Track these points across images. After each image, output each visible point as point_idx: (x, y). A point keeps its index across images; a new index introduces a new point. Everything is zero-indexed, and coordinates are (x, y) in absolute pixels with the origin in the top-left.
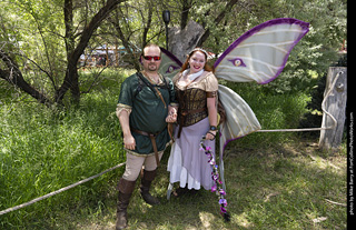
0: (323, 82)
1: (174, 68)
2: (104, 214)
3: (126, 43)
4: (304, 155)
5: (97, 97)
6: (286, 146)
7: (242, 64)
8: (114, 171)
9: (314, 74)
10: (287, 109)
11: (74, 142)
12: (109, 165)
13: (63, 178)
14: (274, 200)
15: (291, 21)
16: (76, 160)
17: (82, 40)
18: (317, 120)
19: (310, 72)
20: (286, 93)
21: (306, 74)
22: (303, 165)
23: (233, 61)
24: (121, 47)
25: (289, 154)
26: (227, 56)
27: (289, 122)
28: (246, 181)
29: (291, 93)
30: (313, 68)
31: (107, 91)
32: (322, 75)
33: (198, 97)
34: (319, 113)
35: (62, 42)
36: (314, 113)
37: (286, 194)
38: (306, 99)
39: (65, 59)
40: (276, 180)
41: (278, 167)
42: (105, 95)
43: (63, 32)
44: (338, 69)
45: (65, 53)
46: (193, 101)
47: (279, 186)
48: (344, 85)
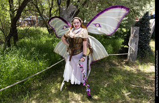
0: (129, 33)
1: (67, 27)
2: (30, 98)
3: (41, 15)
4: (121, 65)
5: (27, 40)
6: (114, 61)
7: (100, 26)
8: (35, 76)
9: (124, 30)
10: (114, 45)
11: (14, 63)
12: (32, 74)
13: (8, 81)
14: (109, 86)
15: (122, 7)
16: (15, 72)
17: (18, 13)
18: (126, 50)
19: (123, 29)
20: (113, 38)
21: (121, 30)
22: (121, 69)
23: (95, 25)
24: (39, 17)
25: (115, 65)
26: (92, 22)
27: (115, 51)
28: (97, 78)
29: (115, 38)
30: (124, 27)
31: (32, 38)
32: (128, 30)
33: (80, 41)
34: (127, 47)
35: (8, 13)
36: (125, 47)
37: (114, 83)
38: (121, 41)
39: (10, 22)
40: (109, 77)
41: (110, 71)
42: (31, 40)
43: (8, 9)
44: (135, 27)
45: (10, 19)
46: (77, 43)
47: (111, 80)
48: (137, 35)
